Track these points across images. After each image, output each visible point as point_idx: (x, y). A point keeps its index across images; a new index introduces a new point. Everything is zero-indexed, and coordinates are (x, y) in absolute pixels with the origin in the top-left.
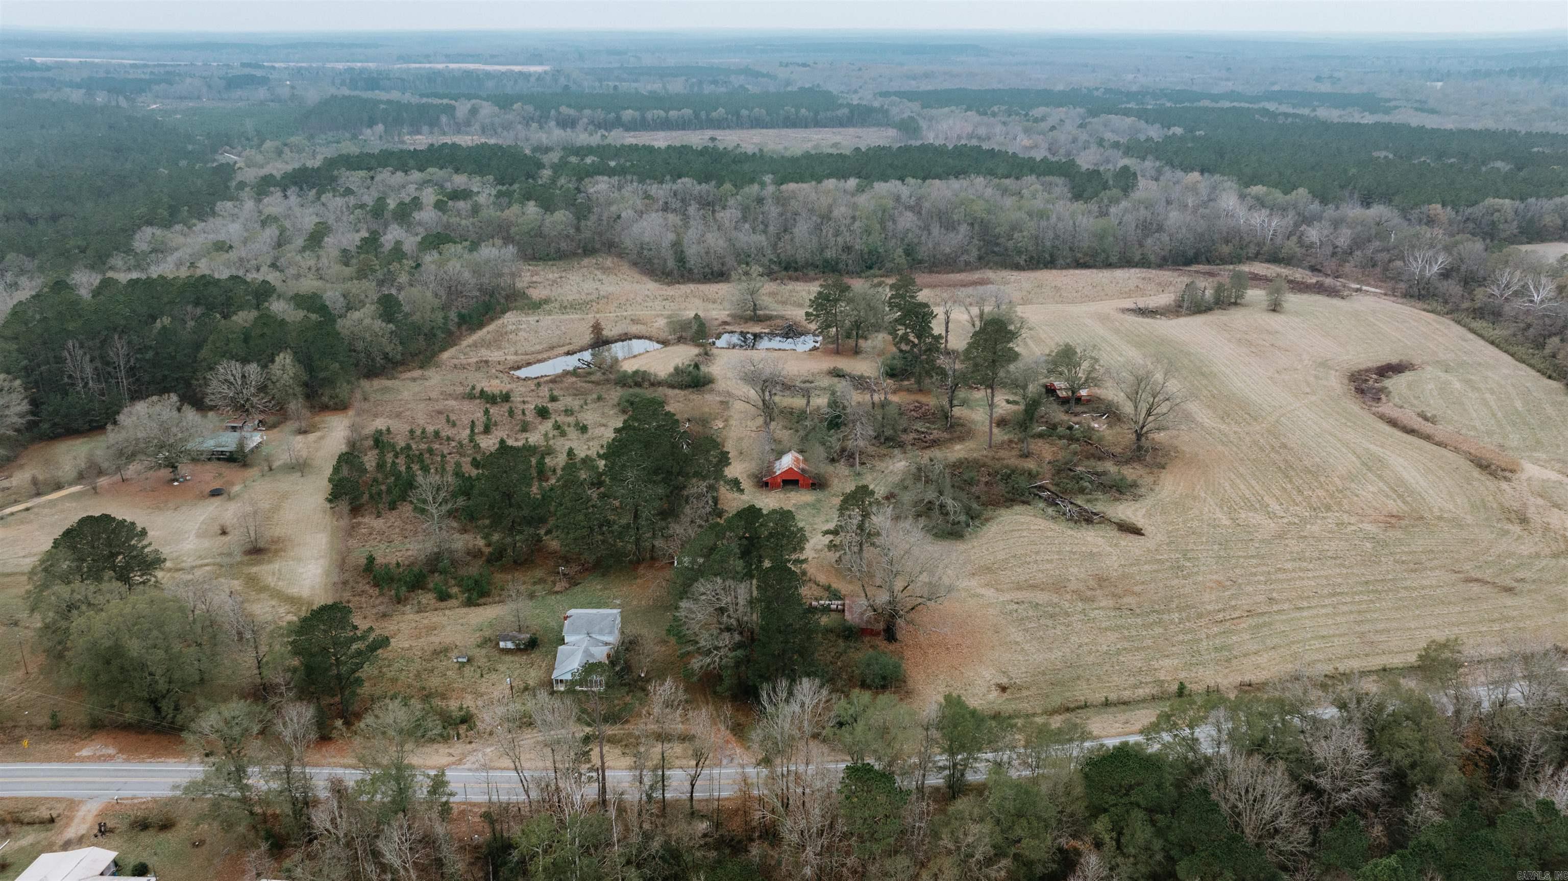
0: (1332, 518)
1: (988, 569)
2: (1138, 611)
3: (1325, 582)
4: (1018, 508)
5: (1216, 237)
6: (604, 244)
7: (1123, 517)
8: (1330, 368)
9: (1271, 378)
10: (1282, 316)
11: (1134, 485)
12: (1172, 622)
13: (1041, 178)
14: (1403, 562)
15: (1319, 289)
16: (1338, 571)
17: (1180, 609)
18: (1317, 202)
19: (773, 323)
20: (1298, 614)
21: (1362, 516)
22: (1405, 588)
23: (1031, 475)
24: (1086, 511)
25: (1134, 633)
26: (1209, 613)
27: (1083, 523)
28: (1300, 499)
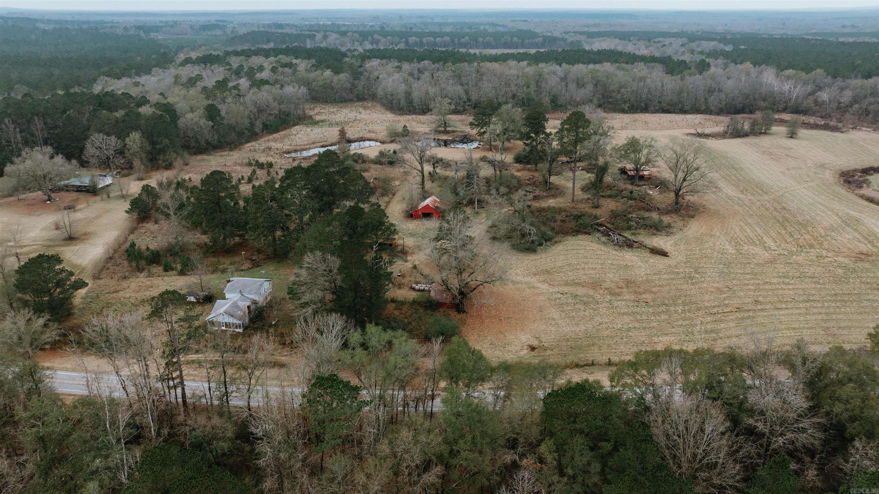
0: (813, 253)
1: (548, 272)
2: (652, 304)
3: (802, 292)
4: (580, 237)
5: (757, 96)
6: (370, 96)
7: (656, 245)
8: (826, 168)
9: (782, 172)
10: (797, 140)
11: (669, 226)
12: (676, 312)
13: (647, 64)
14: (867, 283)
15: (826, 127)
16: (813, 286)
17: (684, 304)
18: (829, 77)
19: (455, 134)
20: (776, 312)
21: (838, 252)
22: (868, 300)
23: (596, 217)
24: (629, 240)
25: (644, 317)
26: (707, 308)
27: (626, 248)
28: (791, 239)
